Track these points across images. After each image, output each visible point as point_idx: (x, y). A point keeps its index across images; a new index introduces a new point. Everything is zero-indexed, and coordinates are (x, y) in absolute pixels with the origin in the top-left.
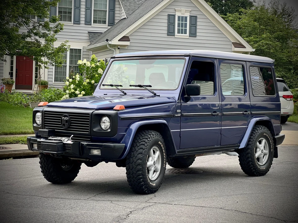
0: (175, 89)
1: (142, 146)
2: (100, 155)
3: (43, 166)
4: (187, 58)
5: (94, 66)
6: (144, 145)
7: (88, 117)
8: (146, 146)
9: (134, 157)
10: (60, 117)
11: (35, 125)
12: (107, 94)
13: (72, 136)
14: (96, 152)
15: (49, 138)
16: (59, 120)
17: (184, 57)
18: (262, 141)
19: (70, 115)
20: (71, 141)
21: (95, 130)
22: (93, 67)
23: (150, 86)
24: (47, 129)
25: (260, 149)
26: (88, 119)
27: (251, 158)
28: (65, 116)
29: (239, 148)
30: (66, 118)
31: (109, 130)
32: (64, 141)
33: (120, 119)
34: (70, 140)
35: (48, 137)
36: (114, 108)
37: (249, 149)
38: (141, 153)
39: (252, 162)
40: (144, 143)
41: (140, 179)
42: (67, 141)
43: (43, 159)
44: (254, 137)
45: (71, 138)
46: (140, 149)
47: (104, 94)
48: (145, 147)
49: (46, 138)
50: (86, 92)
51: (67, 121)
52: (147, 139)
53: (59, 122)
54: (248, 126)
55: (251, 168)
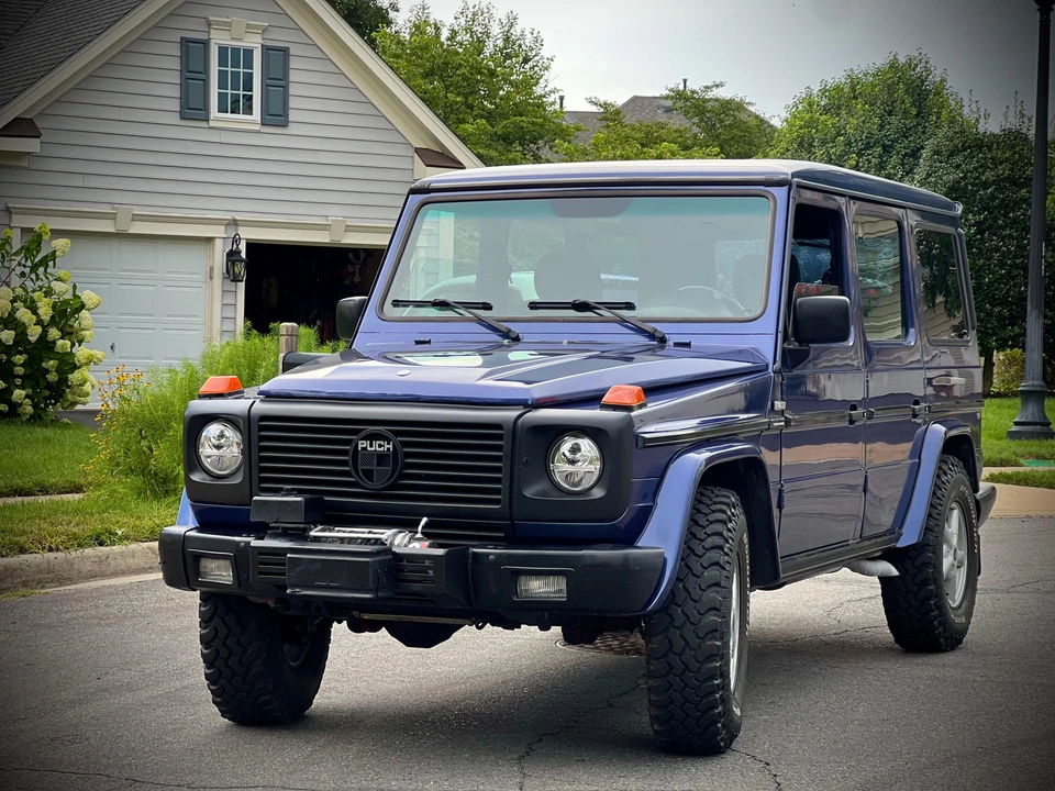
1: (713, 555)
2: (563, 596)
4: (780, 192)
6: (721, 548)
7: (500, 437)
8: (727, 554)
9: (690, 602)
10: (348, 442)
11: (196, 477)
12: (429, 342)
13: (425, 520)
14: (539, 587)
15: (312, 533)
16: (345, 453)
17: (762, 187)
18: (952, 513)
19: (397, 434)
20: (427, 543)
21: (529, 492)
23: (630, 306)
25: (950, 547)
26: (499, 448)
27: (935, 583)
28: (371, 437)
29: (900, 544)
30: (380, 446)
31: (598, 493)
32: (391, 544)
34: (419, 539)
35: (306, 530)
36: (606, 399)
37: (931, 549)
38: (718, 585)
39: (937, 595)
40: (717, 540)
41: (714, 692)
42: (402, 542)
43: (223, 620)
44: (938, 501)
45: (422, 533)
46: (710, 565)
47: (417, 342)
48: (726, 558)
49: (300, 535)
51: (381, 458)
52: (724, 522)
53: (344, 463)
54: (920, 458)
55: (933, 621)
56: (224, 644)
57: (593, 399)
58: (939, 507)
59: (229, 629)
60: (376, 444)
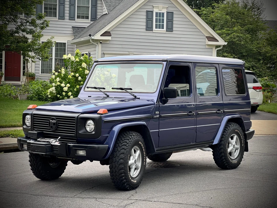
0: (154, 92)
1: (123, 147)
2: (85, 155)
3: (32, 164)
5: (79, 61)
6: (126, 145)
7: (74, 120)
8: (127, 147)
9: (117, 157)
10: (48, 120)
11: (25, 127)
13: (60, 137)
14: (82, 153)
15: (38, 140)
16: (48, 122)
18: (234, 137)
19: (57, 119)
20: (59, 142)
21: (80, 132)
22: (77, 61)
23: (131, 89)
24: (36, 131)
25: (232, 145)
26: (74, 122)
27: (224, 153)
28: (53, 119)
29: (213, 144)
30: (54, 121)
31: (93, 133)
32: (52, 143)
33: (104, 122)
36: (98, 112)
37: (222, 145)
38: (123, 153)
39: (224, 156)
40: (125, 143)
41: (122, 177)
42: (55, 142)
43: (33, 157)
45: (59, 140)
46: (122, 149)
48: (127, 148)
49: (36, 140)
50: (70, 85)
51: (54, 124)
52: (128, 139)
53: (47, 125)
54: (221, 123)
55: (224, 162)
56: (33, 162)
57: (95, 112)
58: (226, 135)
59: (34, 159)
60: (53, 120)
